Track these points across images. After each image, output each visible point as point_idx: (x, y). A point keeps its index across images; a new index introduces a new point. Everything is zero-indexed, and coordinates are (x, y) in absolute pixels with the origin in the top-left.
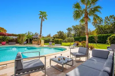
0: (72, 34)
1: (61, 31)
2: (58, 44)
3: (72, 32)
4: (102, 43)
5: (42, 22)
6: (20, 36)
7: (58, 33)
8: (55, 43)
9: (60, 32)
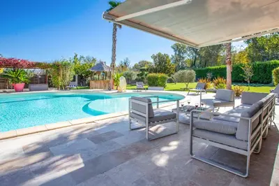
0: (186, 59)
1: (163, 53)
2: (157, 86)
3: (185, 55)
4: (262, 83)
5: (116, 30)
6: (57, 67)
7: (154, 57)
8: (150, 85)
9: (159, 55)
